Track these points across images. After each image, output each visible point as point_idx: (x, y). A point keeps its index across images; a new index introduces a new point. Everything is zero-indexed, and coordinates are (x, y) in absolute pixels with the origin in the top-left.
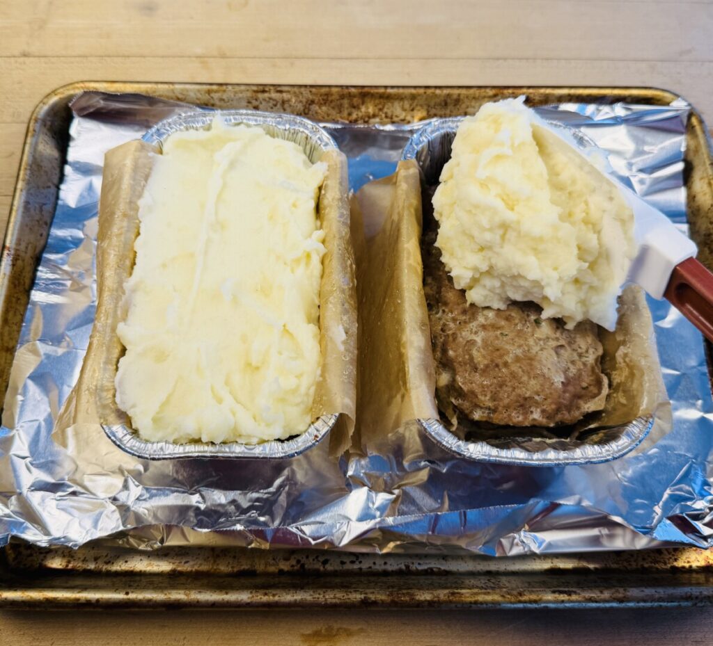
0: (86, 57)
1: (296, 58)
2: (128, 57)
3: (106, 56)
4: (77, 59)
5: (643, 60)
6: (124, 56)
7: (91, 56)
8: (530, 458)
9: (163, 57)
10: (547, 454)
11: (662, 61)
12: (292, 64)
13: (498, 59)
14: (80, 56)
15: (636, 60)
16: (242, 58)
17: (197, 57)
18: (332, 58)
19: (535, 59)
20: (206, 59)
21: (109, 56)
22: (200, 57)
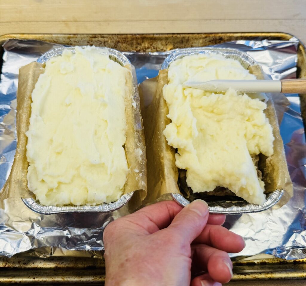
0: (10, 22)
1: (110, 21)
2: (30, 22)
3: (19, 22)
4: (6, 23)
5: (276, 19)
6: (28, 22)
7: (13, 22)
8: (225, 210)
9: (47, 22)
10: (233, 208)
11: (285, 19)
12: (109, 24)
13: (207, 20)
14: (7, 22)
15: (273, 19)
16: (85, 21)
17: (63, 21)
18: (128, 21)
19: (224, 20)
20: (67, 22)
21: (21, 22)
22: (64, 21)
